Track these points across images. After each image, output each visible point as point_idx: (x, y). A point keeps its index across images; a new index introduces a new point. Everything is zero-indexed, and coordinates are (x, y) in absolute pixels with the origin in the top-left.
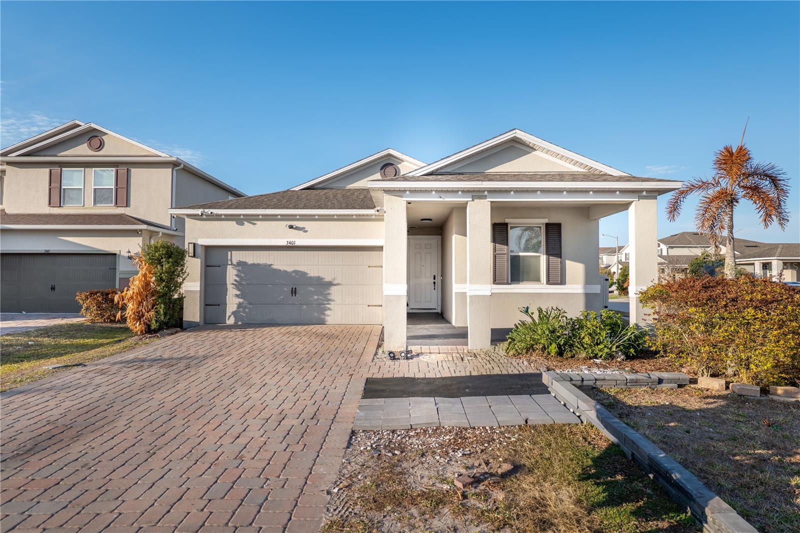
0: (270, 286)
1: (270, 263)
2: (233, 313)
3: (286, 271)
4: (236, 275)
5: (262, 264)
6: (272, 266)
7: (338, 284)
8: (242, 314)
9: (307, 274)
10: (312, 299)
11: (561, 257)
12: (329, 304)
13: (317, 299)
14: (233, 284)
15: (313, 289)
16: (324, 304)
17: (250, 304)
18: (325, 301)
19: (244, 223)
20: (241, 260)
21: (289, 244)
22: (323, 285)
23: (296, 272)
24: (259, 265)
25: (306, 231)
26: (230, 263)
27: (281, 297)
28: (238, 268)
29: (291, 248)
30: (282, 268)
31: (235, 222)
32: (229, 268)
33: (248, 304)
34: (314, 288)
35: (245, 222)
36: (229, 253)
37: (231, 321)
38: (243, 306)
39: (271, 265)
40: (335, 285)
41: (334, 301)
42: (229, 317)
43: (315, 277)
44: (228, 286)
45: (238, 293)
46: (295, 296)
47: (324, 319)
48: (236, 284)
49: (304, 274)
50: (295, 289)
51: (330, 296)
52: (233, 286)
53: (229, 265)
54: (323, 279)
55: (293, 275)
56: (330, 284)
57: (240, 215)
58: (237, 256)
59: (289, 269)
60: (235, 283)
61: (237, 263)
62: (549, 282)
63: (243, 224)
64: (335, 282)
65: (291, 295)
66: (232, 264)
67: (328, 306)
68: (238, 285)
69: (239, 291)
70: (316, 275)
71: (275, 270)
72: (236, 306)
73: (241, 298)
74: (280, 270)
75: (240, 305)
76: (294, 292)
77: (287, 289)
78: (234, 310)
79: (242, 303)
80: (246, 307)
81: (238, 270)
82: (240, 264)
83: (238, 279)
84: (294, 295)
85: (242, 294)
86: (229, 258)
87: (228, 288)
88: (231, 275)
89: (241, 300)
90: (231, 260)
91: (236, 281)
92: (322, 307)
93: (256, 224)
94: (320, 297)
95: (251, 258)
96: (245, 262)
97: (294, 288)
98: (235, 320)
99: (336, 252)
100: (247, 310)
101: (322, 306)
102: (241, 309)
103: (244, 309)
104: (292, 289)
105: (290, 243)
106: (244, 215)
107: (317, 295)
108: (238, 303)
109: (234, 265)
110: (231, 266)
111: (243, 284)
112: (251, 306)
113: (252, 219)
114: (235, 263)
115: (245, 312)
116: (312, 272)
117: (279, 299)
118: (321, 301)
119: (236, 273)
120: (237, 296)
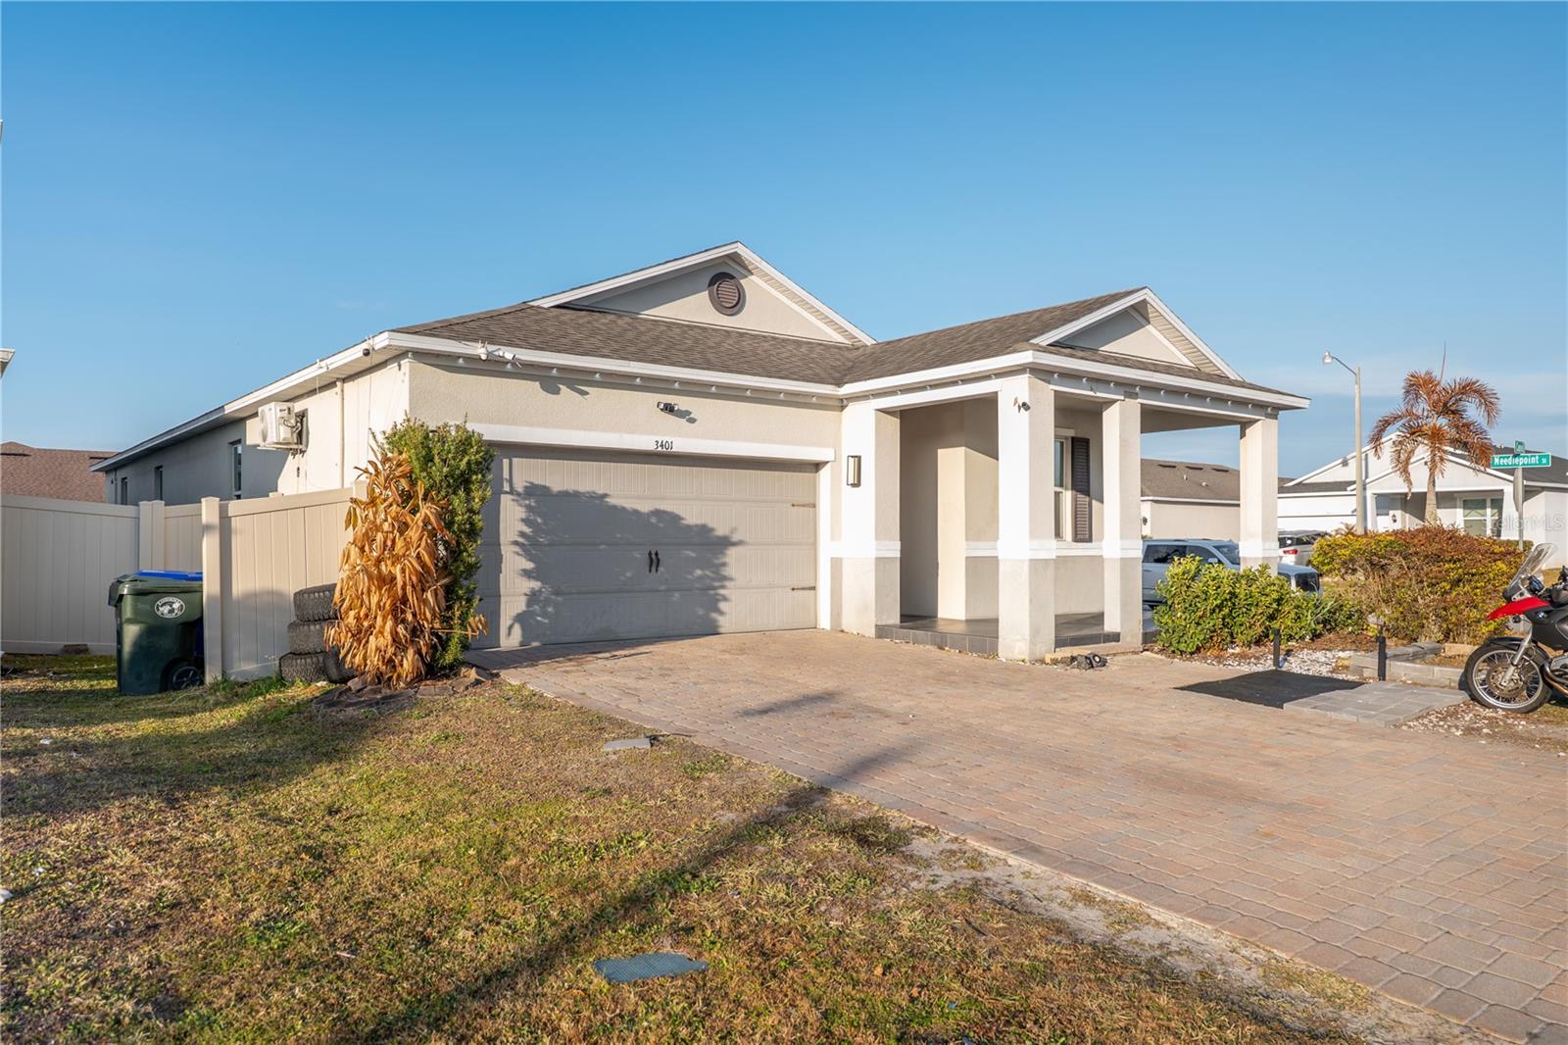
0: (602, 547)
1: (601, 492)
2: (520, 618)
3: (636, 512)
4: (522, 520)
5: (583, 494)
6: (607, 499)
7: (740, 543)
8: (539, 618)
9: (683, 519)
10: (690, 577)
11: (1089, 496)
12: (723, 587)
13: (700, 578)
14: (516, 543)
15: (693, 555)
16: (715, 588)
17: (557, 593)
18: (713, 579)
19: (559, 389)
20: (536, 482)
21: (660, 449)
22: (711, 545)
23: (657, 513)
24: (576, 494)
25: (692, 421)
26: (506, 488)
27: (628, 574)
28: (527, 502)
29: (663, 457)
30: (629, 504)
31: (537, 383)
32: (506, 501)
33: (553, 594)
34: (693, 551)
35: (561, 386)
36: (506, 462)
37: (510, 639)
38: (542, 598)
39: (605, 495)
40: (734, 544)
41: (731, 579)
42: (510, 628)
43: (696, 526)
44: (502, 547)
45: (530, 565)
46: (657, 570)
47: (715, 621)
48: (523, 544)
49: (675, 518)
50: (657, 554)
51: (727, 569)
52: (517, 549)
53: (506, 493)
54: (712, 530)
55: (653, 520)
56: (725, 543)
57: (550, 367)
58: (523, 472)
59: (644, 507)
60: (521, 540)
61: (526, 487)
62: (1077, 539)
63: (557, 392)
64: (735, 538)
65: (648, 568)
66: (512, 492)
67: (722, 592)
68: (529, 546)
69: (530, 560)
70: (699, 522)
71: (615, 507)
72: (524, 599)
73: (536, 579)
74: (624, 508)
75: (533, 597)
76: (654, 561)
77: (640, 556)
78: (520, 611)
79: (540, 591)
80: (547, 602)
81: (529, 508)
82: (534, 491)
83: (527, 530)
84: (653, 569)
85: (537, 569)
86: (506, 475)
87: (503, 553)
88: (512, 519)
89: (536, 585)
90: (510, 481)
91: (522, 534)
92: (709, 596)
93: (587, 393)
94: (707, 573)
95: (559, 477)
96: (545, 487)
97: (653, 553)
98: (523, 636)
99: (734, 471)
100: (550, 609)
101: (712, 592)
102: (536, 607)
103: (543, 608)
104: (650, 554)
105: (662, 446)
106: (562, 369)
107: (701, 569)
108: (528, 591)
109: (519, 494)
110: (511, 497)
111: (541, 545)
112: (560, 599)
113: (578, 379)
114: (520, 490)
115: (545, 614)
116: (692, 515)
117: (623, 578)
118: (708, 582)
119: (524, 516)
120: (527, 574)
